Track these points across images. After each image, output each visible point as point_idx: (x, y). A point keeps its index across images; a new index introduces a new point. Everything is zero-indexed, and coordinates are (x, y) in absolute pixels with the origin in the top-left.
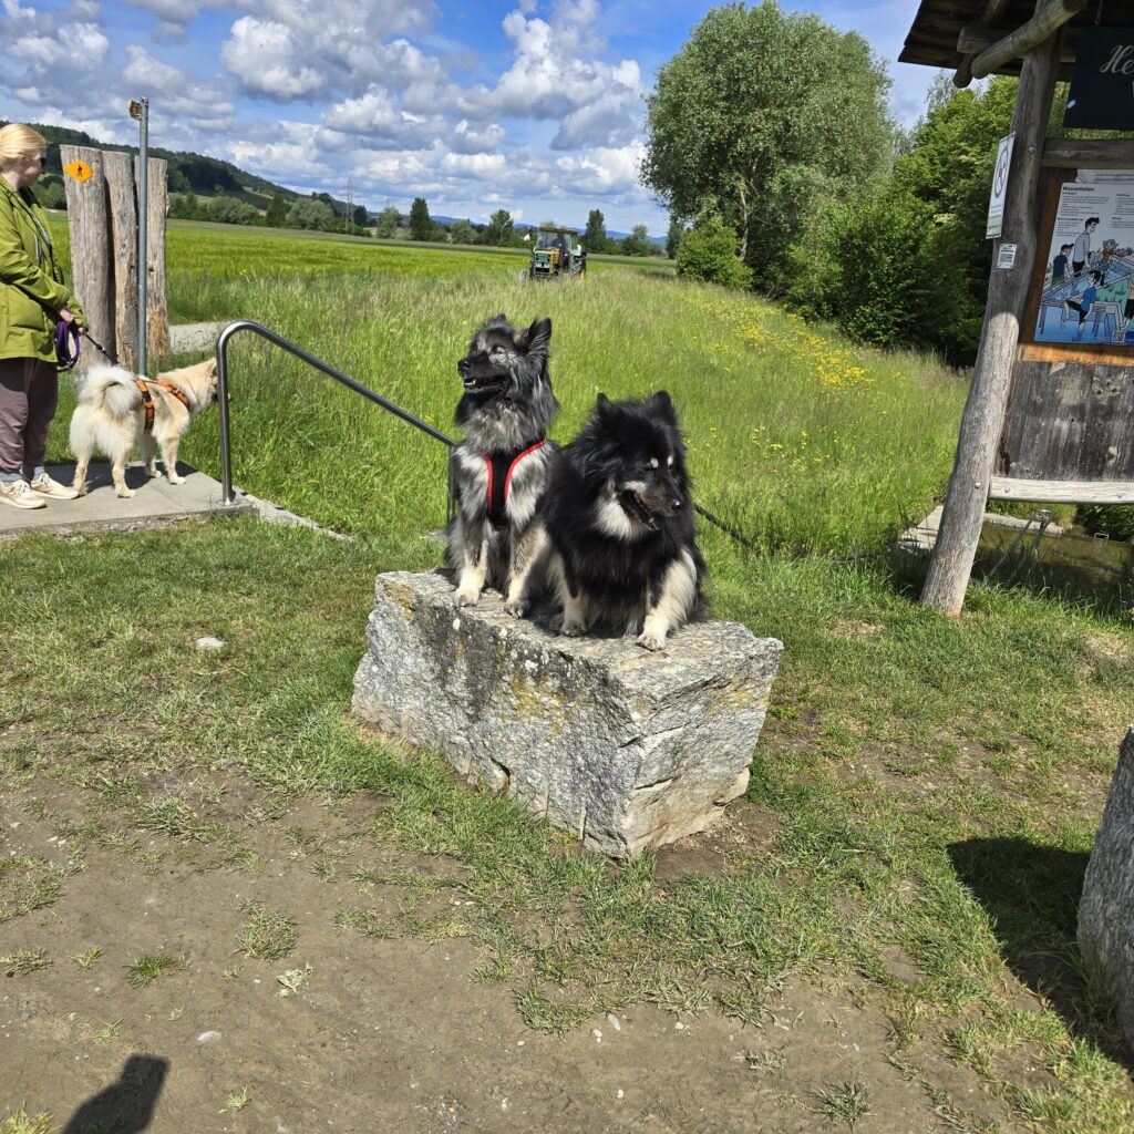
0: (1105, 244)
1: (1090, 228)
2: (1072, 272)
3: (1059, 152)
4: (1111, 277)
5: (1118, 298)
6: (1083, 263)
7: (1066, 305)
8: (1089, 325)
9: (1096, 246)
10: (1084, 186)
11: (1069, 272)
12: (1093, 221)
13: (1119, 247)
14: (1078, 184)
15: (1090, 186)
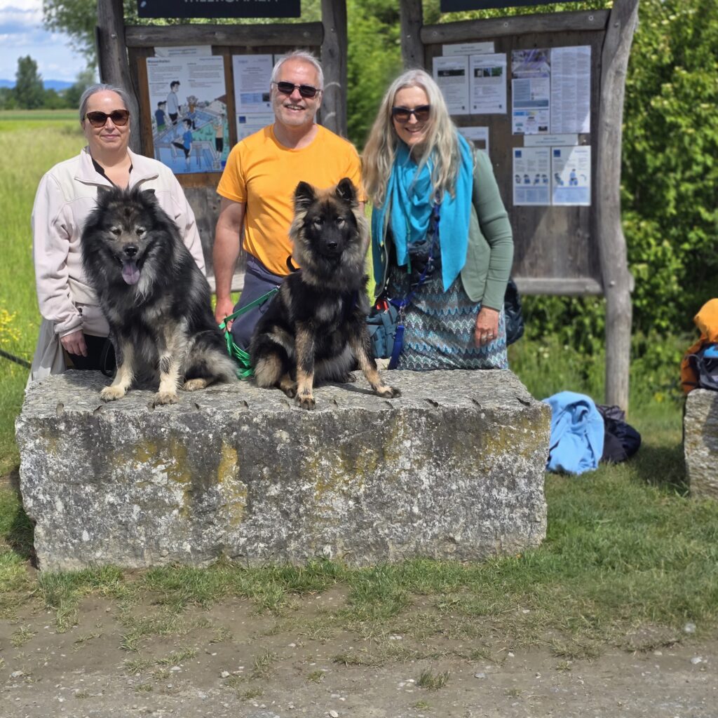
0: (189, 99)
1: (174, 88)
2: (170, 121)
3: (135, 37)
4: (199, 123)
5: (208, 137)
6: (176, 114)
7: (172, 146)
8: (192, 159)
9: (182, 101)
10: (162, 59)
11: (168, 121)
12: (175, 84)
13: (199, 101)
14: (157, 58)
15: (167, 59)
